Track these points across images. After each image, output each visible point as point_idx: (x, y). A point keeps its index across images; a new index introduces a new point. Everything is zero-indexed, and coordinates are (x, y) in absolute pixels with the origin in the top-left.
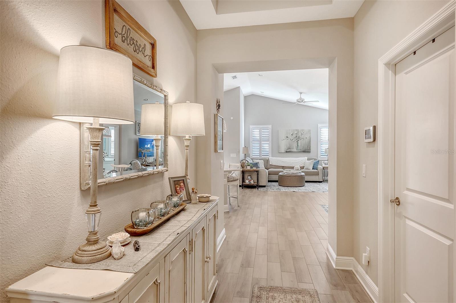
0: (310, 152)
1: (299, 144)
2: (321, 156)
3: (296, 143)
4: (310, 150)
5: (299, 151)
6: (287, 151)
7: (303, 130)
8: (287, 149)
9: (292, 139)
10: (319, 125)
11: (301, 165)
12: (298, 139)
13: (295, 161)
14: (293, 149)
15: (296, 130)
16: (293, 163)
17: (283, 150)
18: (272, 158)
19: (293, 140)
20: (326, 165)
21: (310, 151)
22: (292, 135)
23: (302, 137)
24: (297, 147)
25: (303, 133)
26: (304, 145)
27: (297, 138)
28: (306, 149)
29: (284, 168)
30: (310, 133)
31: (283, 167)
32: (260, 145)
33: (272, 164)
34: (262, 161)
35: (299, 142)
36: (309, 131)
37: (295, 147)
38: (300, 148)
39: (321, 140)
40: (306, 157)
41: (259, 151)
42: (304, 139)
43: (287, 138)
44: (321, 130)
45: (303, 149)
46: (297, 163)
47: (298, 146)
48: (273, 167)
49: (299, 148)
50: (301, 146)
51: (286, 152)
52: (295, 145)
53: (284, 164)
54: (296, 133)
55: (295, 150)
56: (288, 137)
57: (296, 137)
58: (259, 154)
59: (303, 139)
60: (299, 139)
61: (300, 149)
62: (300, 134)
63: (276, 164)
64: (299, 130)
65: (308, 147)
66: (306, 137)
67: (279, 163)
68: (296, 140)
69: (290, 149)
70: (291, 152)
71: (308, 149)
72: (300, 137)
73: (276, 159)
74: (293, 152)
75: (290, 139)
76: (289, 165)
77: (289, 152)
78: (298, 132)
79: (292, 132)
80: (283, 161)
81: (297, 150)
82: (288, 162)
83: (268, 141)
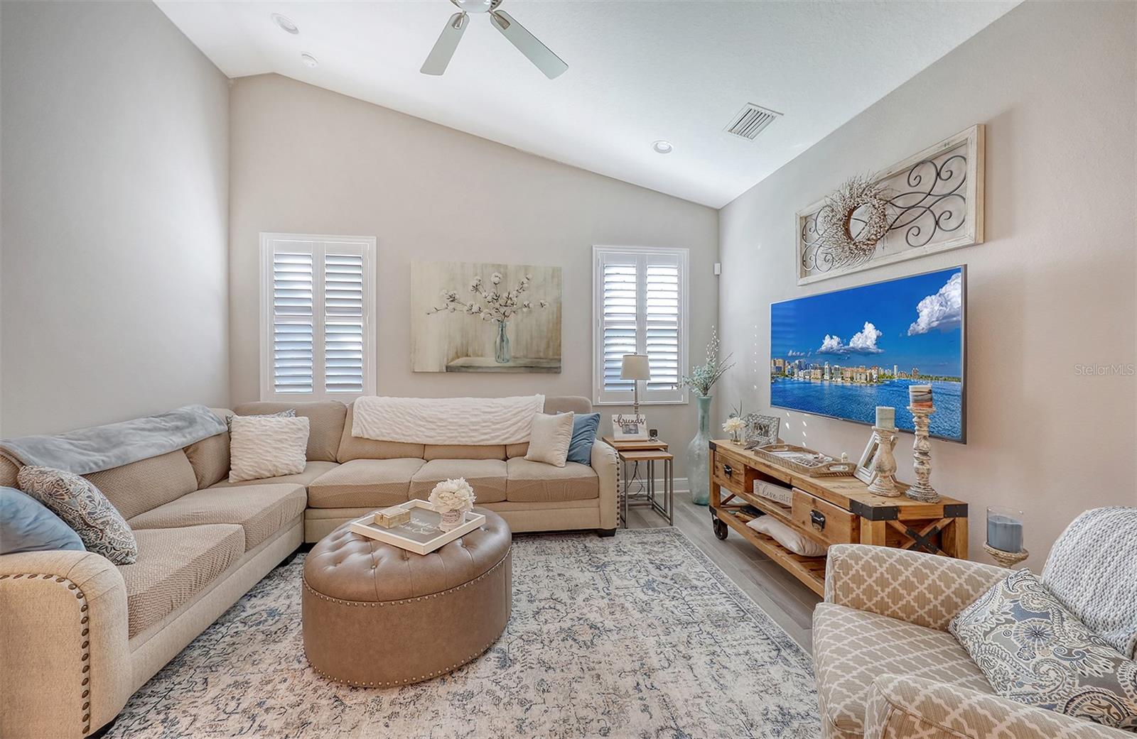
0: (556, 370)
1: (510, 335)
2: (606, 389)
3: (495, 330)
4: (560, 360)
5: (511, 364)
6: (452, 364)
7: (526, 268)
8: (452, 354)
9: (475, 309)
10: (599, 250)
11: (513, 434)
12: (503, 307)
13: (489, 416)
14: (482, 356)
15: (493, 265)
16: (473, 424)
17: (432, 359)
19: (482, 315)
20: (629, 432)
21: (556, 364)
22: (476, 288)
23: (523, 298)
24: (501, 348)
25: (525, 280)
26: (532, 339)
27: (497, 305)
28: (542, 355)
29: (428, 452)
30: (559, 285)
31: (424, 452)
32: (320, 332)
33: (366, 436)
34: (304, 419)
35: (510, 324)
36: (556, 274)
37: (489, 349)
38: (513, 354)
39: (606, 319)
40: (538, 395)
41: (310, 363)
42: (530, 311)
43: (452, 305)
44: (607, 271)
45: (526, 357)
46: (494, 423)
47: (502, 340)
48: (369, 448)
49: (511, 349)
50: (517, 341)
51: (450, 369)
52: (489, 336)
53: (432, 433)
54: (497, 280)
55: (490, 360)
56: (457, 297)
57: (497, 298)
58: (310, 381)
59: (525, 310)
60: (508, 310)
61: (516, 358)
62: (512, 287)
63: (384, 431)
64: (509, 267)
65: (548, 347)
66: (542, 301)
67: (406, 427)
68: (493, 312)
69: (467, 356)
70: (471, 370)
71: (551, 354)
72: (515, 299)
73: (390, 407)
74: (480, 370)
75: (466, 308)
76: (456, 437)
77: (463, 369)
78: (505, 276)
79: (476, 275)
80: (424, 418)
81: (500, 360)
82: (450, 422)
83: (360, 312)
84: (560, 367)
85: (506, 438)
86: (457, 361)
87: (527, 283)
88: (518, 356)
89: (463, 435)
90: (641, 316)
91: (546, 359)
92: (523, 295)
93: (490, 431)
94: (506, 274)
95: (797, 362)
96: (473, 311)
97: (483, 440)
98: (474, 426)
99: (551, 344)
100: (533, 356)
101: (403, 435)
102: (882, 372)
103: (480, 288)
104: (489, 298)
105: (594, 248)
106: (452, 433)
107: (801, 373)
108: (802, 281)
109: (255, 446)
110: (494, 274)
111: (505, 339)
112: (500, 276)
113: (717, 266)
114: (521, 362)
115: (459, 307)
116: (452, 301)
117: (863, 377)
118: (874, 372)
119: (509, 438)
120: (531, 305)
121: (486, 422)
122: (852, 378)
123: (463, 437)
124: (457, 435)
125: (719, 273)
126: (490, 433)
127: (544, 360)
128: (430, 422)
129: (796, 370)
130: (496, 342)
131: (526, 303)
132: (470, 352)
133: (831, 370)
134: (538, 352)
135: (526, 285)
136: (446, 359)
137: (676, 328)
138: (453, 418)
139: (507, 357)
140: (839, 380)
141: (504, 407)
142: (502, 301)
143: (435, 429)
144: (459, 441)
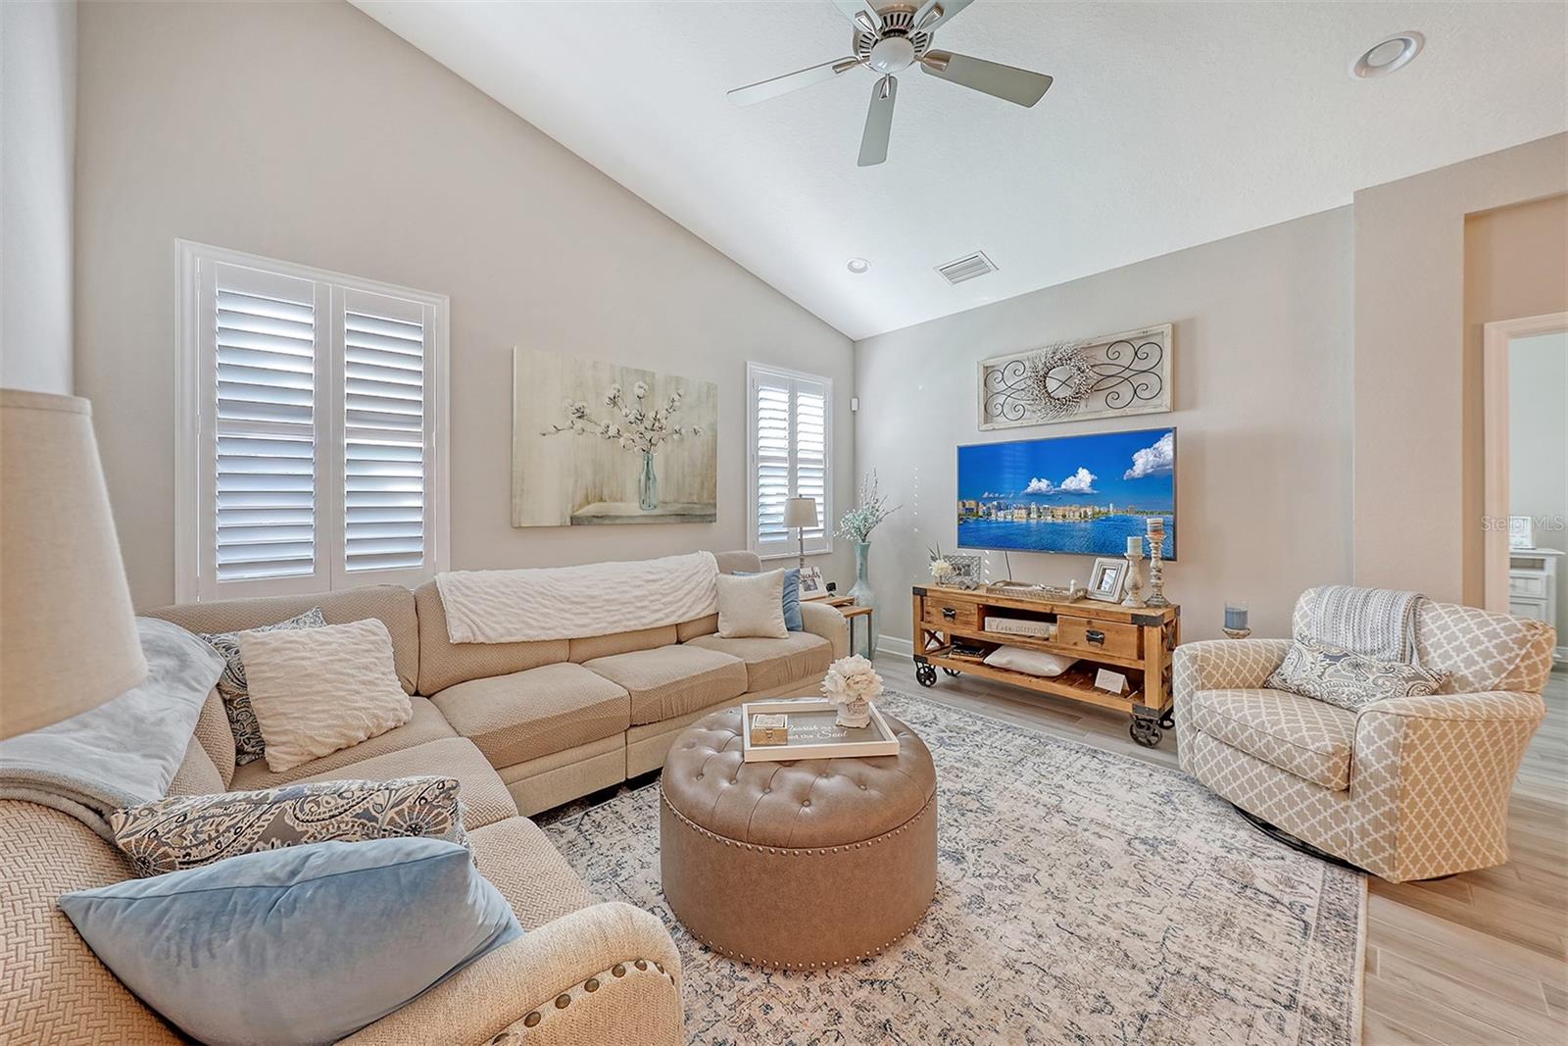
0: (708, 518)
1: (658, 470)
3: (639, 462)
4: (715, 506)
5: (657, 512)
6: (581, 512)
7: (678, 380)
8: (579, 497)
9: (612, 431)
10: (755, 368)
12: (649, 431)
13: (654, 587)
14: (621, 500)
15: (637, 370)
16: (643, 598)
17: (548, 504)
18: (462, 575)
19: (622, 441)
20: (809, 588)
21: (712, 512)
22: (613, 400)
23: (676, 421)
24: (647, 488)
25: (677, 397)
26: (684, 477)
27: (642, 428)
28: (695, 499)
29: (580, 651)
30: (714, 407)
33: (481, 639)
34: (372, 623)
35: (658, 456)
36: (711, 392)
37: (631, 488)
38: (661, 499)
39: (760, 453)
40: (701, 553)
41: (309, 520)
42: (682, 440)
43: (579, 424)
44: (761, 395)
45: (676, 501)
46: (664, 595)
47: (648, 478)
48: (493, 659)
49: (659, 492)
50: (667, 478)
51: (576, 521)
52: (632, 472)
53: (586, 621)
54: (641, 392)
55: (632, 507)
56: (587, 411)
57: (641, 418)
58: (309, 553)
59: (676, 436)
60: (655, 436)
61: (665, 503)
62: (661, 405)
63: (509, 626)
64: (657, 377)
65: (702, 488)
66: (696, 428)
67: (544, 615)
68: (636, 437)
69: (601, 500)
70: (607, 522)
71: (705, 496)
72: (663, 421)
73: (507, 586)
74: (618, 521)
75: (599, 430)
76: (620, 621)
77: (595, 520)
78: (652, 387)
79: (614, 382)
80: (567, 598)
81: (645, 506)
82: (607, 600)
83: (418, 424)
84: (715, 515)
85: (684, 614)
86: (587, 507)
87: (679, 401)
88: (667, 500)
89: (628, 616)
90: (793, 450)
91: (700, 503)
92: (676, 416)
93: (662, 606)
94: (653, 385)
95: (995, 503)
96: (610, 434)
97: (657, 620)
98: (640, 601)
99: (706, 484)
100: (686, 500)
101: (543, 628)
102: (1097, 509)
103: (619, 401)
104: (632, 418)
105: (748, 365)
106: (613, 616)
107: (1001, 514)
108: (984, 427)
109: (328, 687)
110: (637, 384)
111: (651, 477)
112: (646, 387)
113: (855, 401)
114: (673, 508)
115: (589, 427)
116: (580, 417)
117: (1077, 514)
118: (1088, 510)
119: (687, 612)
120: (683, 431)
121: (652, 595)
122: (1064, 516)
123: (628, 620)
124: (622, 617)
125: (856, 409)
126: (661, 610)
127: (696, 506)
128: (577, 603)
129: (993, 511)
130: (640, 481)
131: (677, 428)
132: (605, 497)
133: (1039, 509)
134: (691, 495)
135: (677, 404)
136: (570, 506)
137: (822, 467)
138: (608, 594)
139: (654, 501)
140: (1049, 518)
141: (669, 571)
142: (648, 423)
143: (587, 614)
144: (626, 626)
